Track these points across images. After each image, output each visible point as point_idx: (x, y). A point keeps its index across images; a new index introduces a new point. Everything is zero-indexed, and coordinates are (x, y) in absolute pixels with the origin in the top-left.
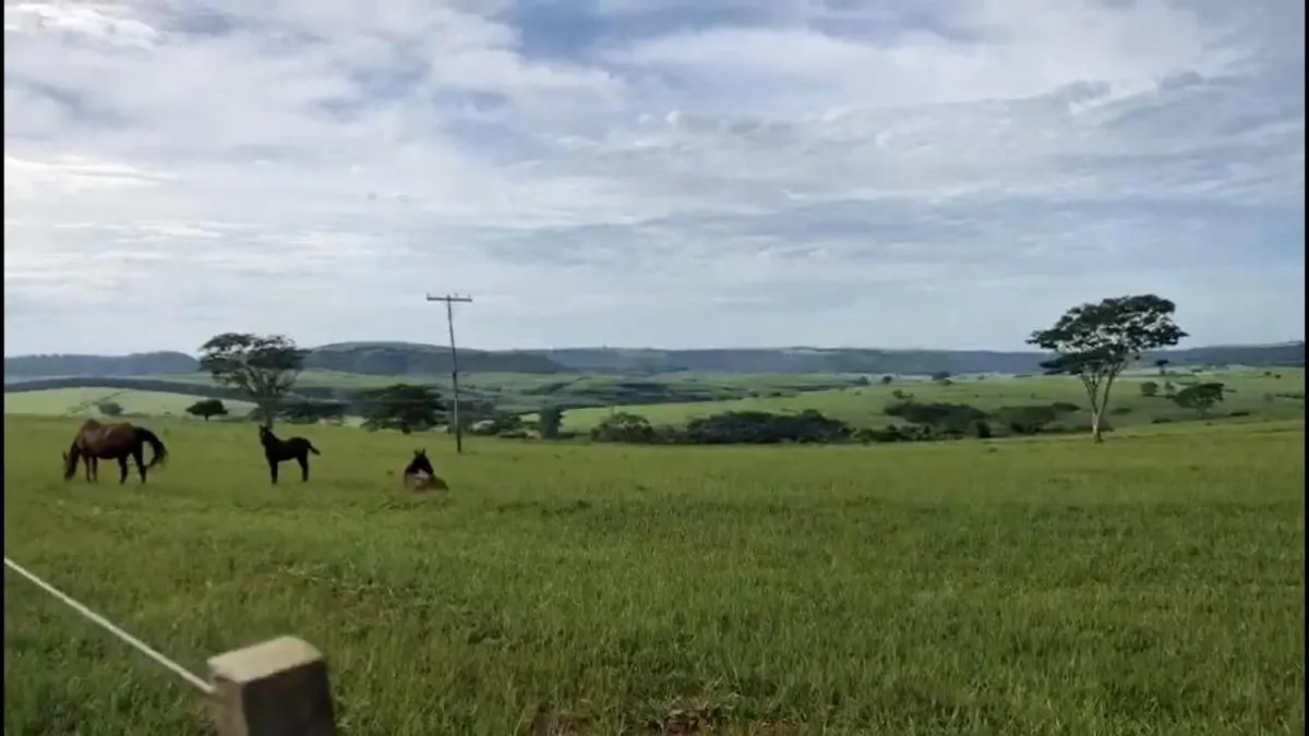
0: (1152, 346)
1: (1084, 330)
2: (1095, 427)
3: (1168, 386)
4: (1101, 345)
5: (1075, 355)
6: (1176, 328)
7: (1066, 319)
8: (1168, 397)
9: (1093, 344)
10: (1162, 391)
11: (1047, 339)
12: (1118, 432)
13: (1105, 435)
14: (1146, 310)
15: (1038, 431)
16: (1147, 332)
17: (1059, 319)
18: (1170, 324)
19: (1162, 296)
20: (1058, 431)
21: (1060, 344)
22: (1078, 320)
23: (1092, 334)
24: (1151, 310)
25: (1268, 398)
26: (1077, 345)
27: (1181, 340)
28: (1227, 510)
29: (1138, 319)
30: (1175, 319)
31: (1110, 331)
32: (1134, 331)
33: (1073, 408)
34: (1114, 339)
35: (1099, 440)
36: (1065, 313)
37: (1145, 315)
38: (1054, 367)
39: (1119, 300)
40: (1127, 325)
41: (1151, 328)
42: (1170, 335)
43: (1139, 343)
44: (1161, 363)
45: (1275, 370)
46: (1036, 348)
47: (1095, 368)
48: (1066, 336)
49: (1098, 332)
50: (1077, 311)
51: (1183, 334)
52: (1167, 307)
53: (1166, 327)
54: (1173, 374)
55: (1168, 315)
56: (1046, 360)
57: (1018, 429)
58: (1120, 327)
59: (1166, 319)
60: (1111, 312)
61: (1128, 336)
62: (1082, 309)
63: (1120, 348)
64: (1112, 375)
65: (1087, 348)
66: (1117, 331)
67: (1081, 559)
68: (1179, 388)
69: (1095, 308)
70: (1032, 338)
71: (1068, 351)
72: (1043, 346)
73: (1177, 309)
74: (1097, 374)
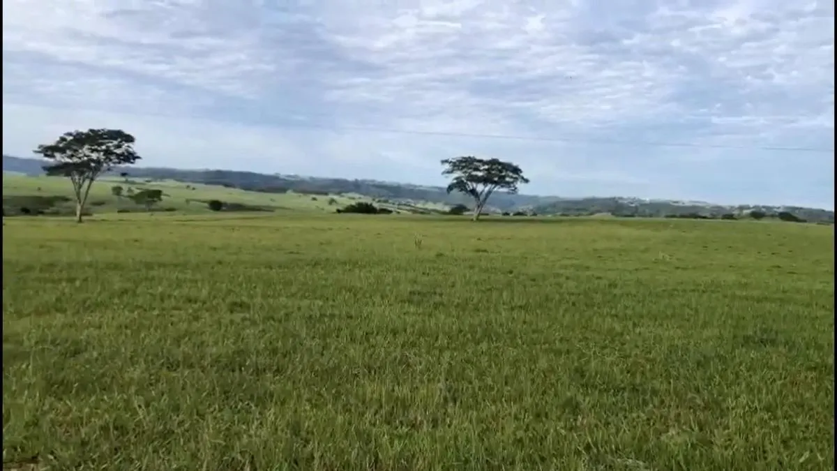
0: (119, 163)
1: (75, 147)
2: (78, 213)
3: (130, 190)
4: (86, 158)
5: (67, 164)
6: (135, 153)
7: (63, 139)
8: (130, 197)
9: (80, 158)
10: (125, 192)
11: (49, 151)
12: (95, 216)
13: (84, 218)
14: (116, 139)
15: (42, 213)
16: (115, 153)
17: (58, 139)
18: (130, 150)
19: (127, 132)
20: (56, 214)
21: (58, 155)
22: (71, 140)
23: (80, 151)
24: (119, 140)
25: (188, 201)
26: (71, 157)
27: (137, 160)
28: (149, 266)
29: (110, 144)
30: (135, 147)
31: (93, 151)
32: (108, 153)
33: (66, 200)
34: (94, 156)
35: (80, 221)
36: (62, 135)
37: (115, 142)
38: (53, 170)
39: (99, 131)
40: (104, 147)
41: (118, 151)
42: (130, 157)
43: (111, 160)
44: (124, 175)
45: (192, 185)
46: (41, 157)
47: (82, 173)
48: (62, 151)
49: (84, 149)
50: (70, 134)
51: (138, 157)
52: (129, 139)
53: (127, 151)
54: (133, 183)
55: (130, 144)
56: (48, 165)
57: (26, 211)
58: (99, 149)
59: (129, 147)
60: (94, 138)
61: (104, 155)
62: (75, 134)
63: (98, 162)
64: (92, 179)
65: (75, 160)
66: (97, 151)
67: (50, 297)
68: (137, 191)
69: (82, 134)
70: (37, 149)
71: (63, 160)
72: (46, 155)
73: (136, 142)
74: (82, 178)
